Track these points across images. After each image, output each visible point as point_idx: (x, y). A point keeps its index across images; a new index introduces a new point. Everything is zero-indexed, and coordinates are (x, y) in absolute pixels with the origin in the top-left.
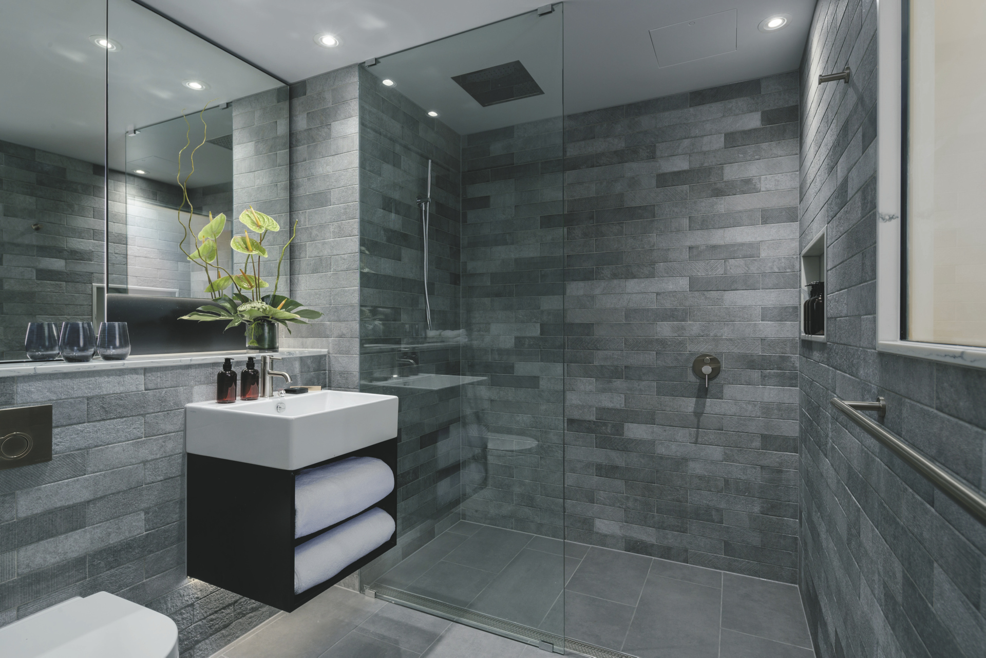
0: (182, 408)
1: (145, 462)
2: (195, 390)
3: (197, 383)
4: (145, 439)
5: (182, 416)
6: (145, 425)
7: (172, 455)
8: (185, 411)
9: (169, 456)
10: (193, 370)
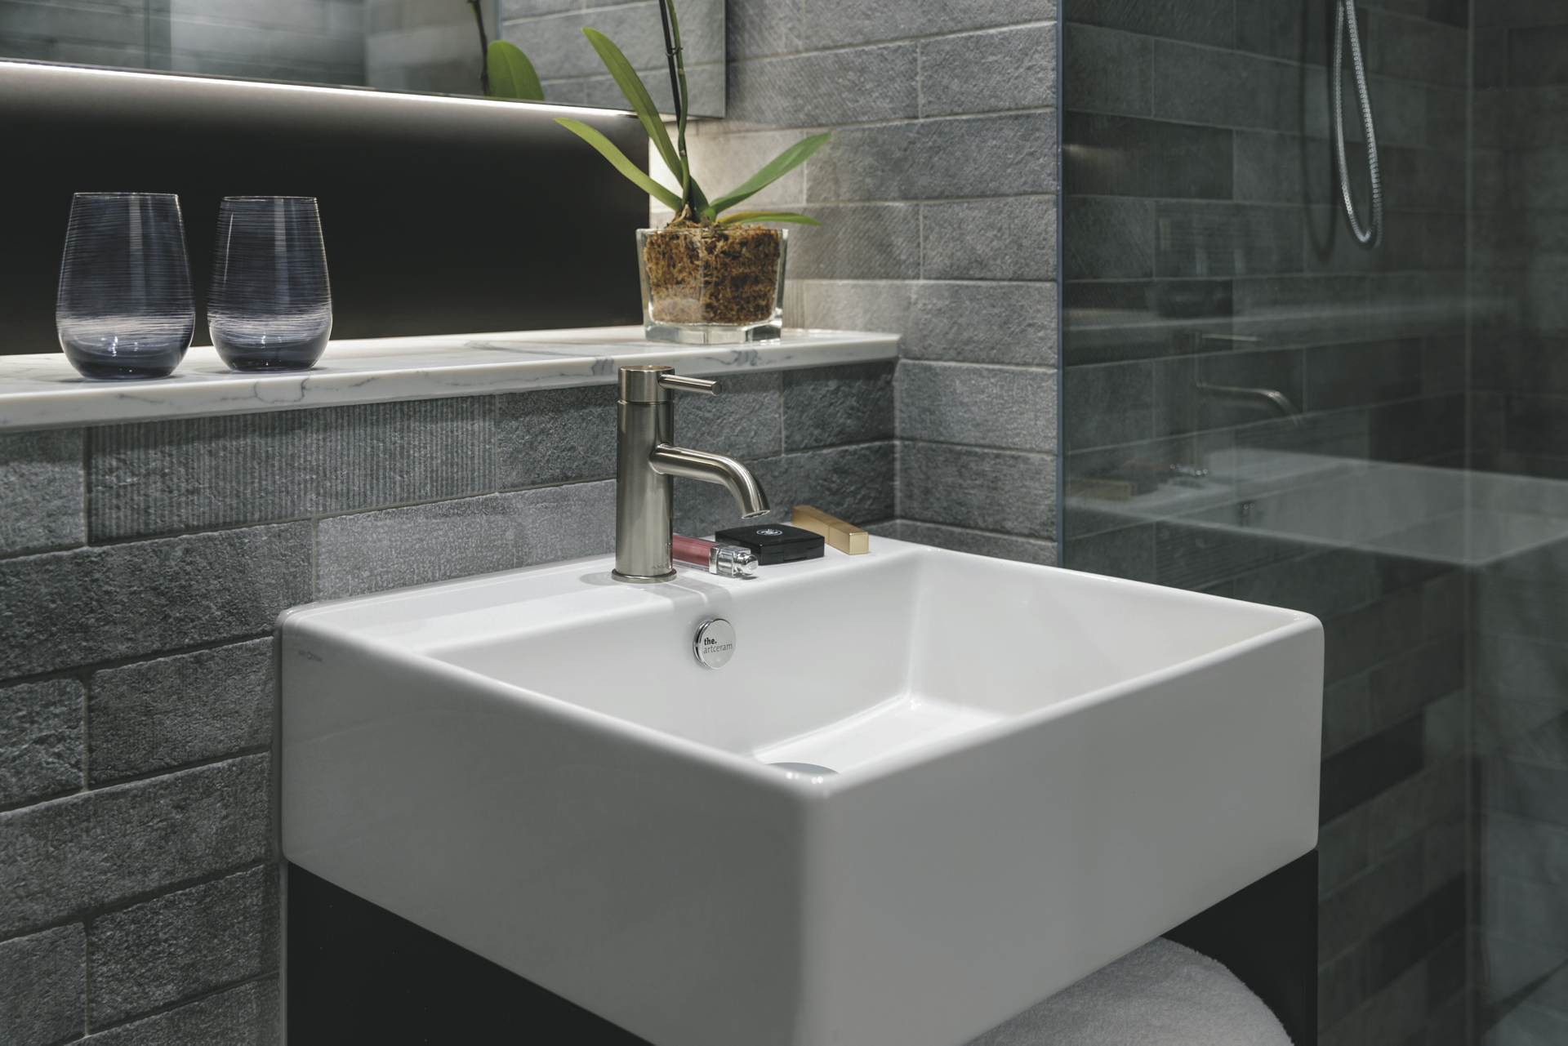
0: (265, 633)
1: (89, 915)
2: (322, 538)
3: (332, 504)
4: (91, 793)
5: (262, 675)
6: (89, 722)
7: (217, 875)
8: (278, 646)
9: (204, 879)
10: (312, 439)
